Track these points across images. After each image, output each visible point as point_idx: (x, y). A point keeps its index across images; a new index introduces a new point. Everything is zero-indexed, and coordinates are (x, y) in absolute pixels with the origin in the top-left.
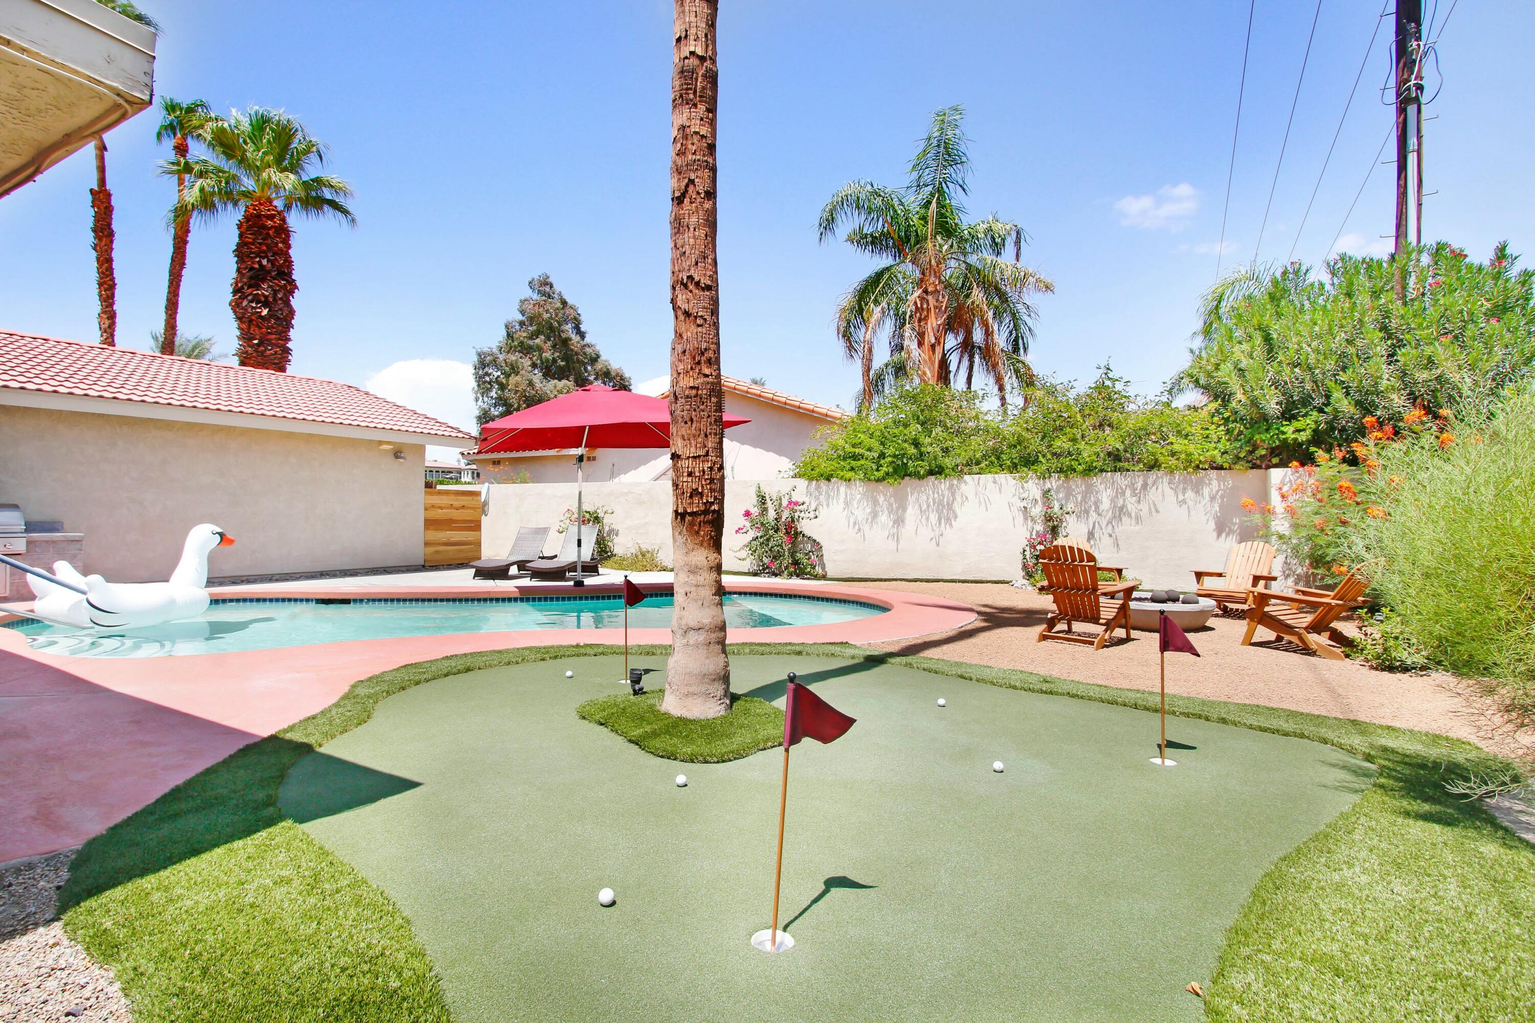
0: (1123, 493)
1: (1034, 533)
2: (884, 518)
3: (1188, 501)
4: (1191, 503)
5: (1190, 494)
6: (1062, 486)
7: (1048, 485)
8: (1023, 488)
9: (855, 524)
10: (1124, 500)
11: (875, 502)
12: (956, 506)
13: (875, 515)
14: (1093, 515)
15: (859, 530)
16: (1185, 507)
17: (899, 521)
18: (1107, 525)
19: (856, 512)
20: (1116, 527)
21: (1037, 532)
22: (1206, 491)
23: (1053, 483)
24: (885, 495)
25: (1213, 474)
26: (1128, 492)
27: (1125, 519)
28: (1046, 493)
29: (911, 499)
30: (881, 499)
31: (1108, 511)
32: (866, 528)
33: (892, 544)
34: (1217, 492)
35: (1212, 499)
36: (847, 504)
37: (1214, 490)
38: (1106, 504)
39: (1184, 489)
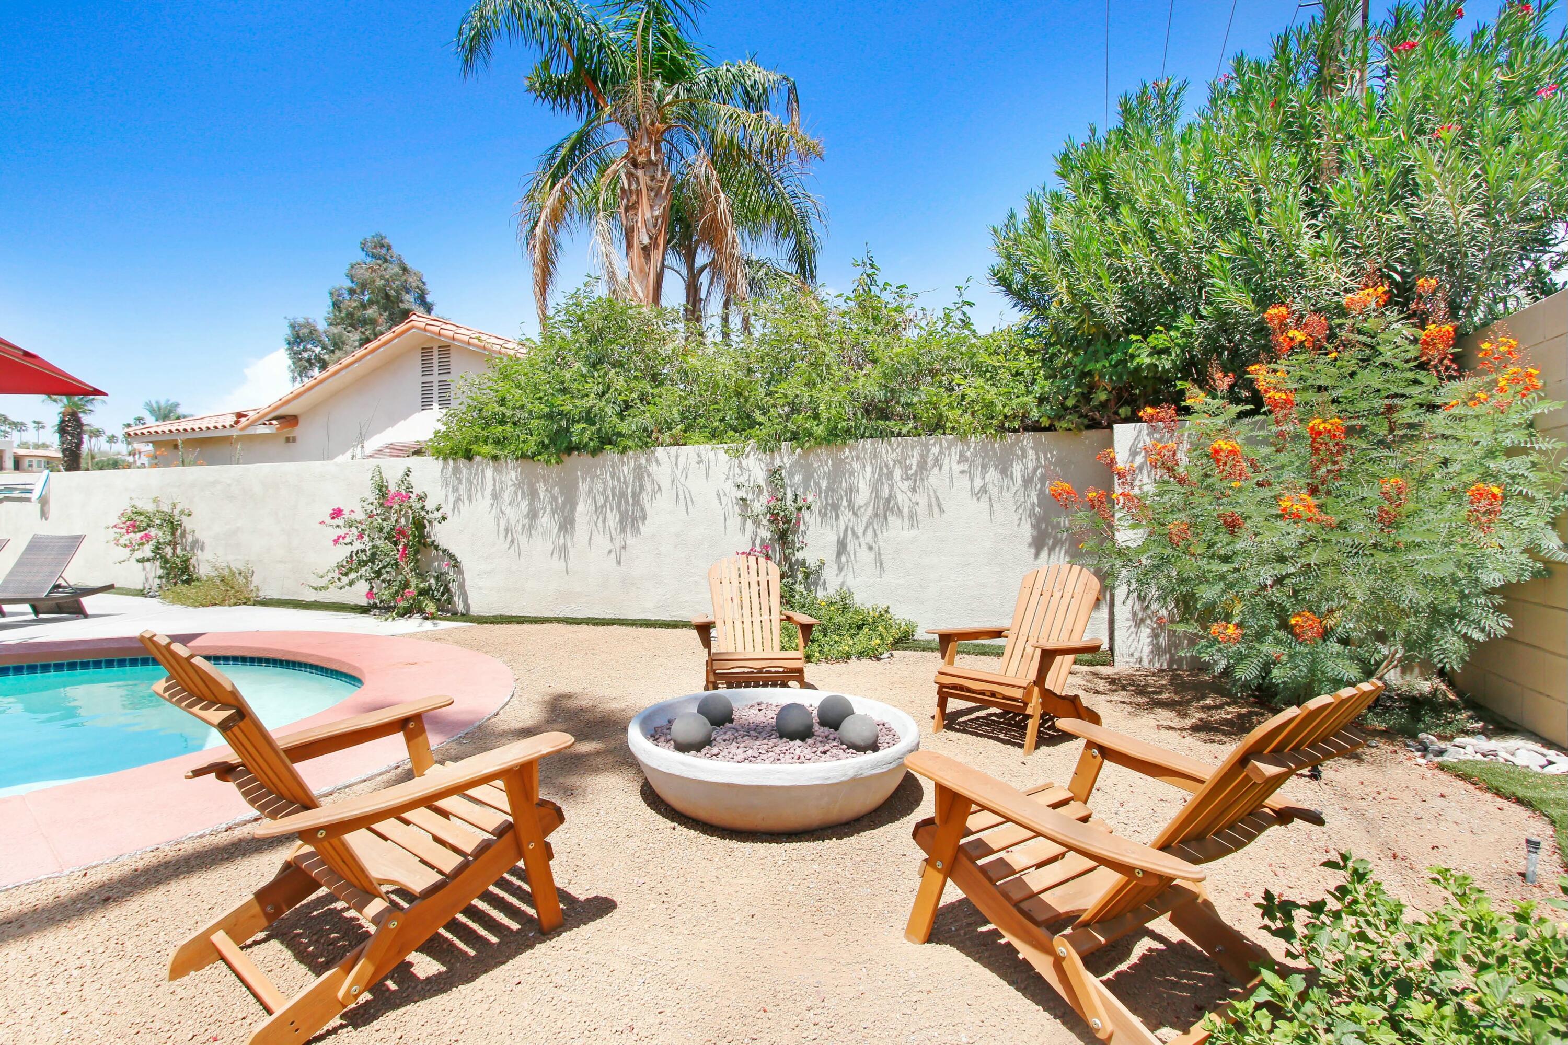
0: (890, 475)
1: (758, 542)
2: (546, 520)
3: (990, 487)
4: (994, 491)
5: (993, 474)
6: (797, 462)
7: (778, 462)
8: (740, 466)
9: (507, 530)
10: (891, 488)
11: (534, 494)
12: (645, 498)
13: (533, 515)
14: (846, 516)
15: (512, 541)
16: (985, 498)
17: (567, 524)
18: (867, 527)
19: (508, 510)
20: (878, 532)
21: (763, 540)
22: (1017, 470)
23: (786, 457)
24: (546, 482)
25: (1027, 439)
26: (898, 473)
27: (892, 519)
28: (774, 474)
29: (583, 487)
30: (541, 489)
31: (867, 505)
32: (522, 539)
33: (557, 564)
34: (1035, 470)
35: (1027, 482)
36: (496, 496)
37: (1031, 465)
38: (863, 495)
39: (984, 467)
